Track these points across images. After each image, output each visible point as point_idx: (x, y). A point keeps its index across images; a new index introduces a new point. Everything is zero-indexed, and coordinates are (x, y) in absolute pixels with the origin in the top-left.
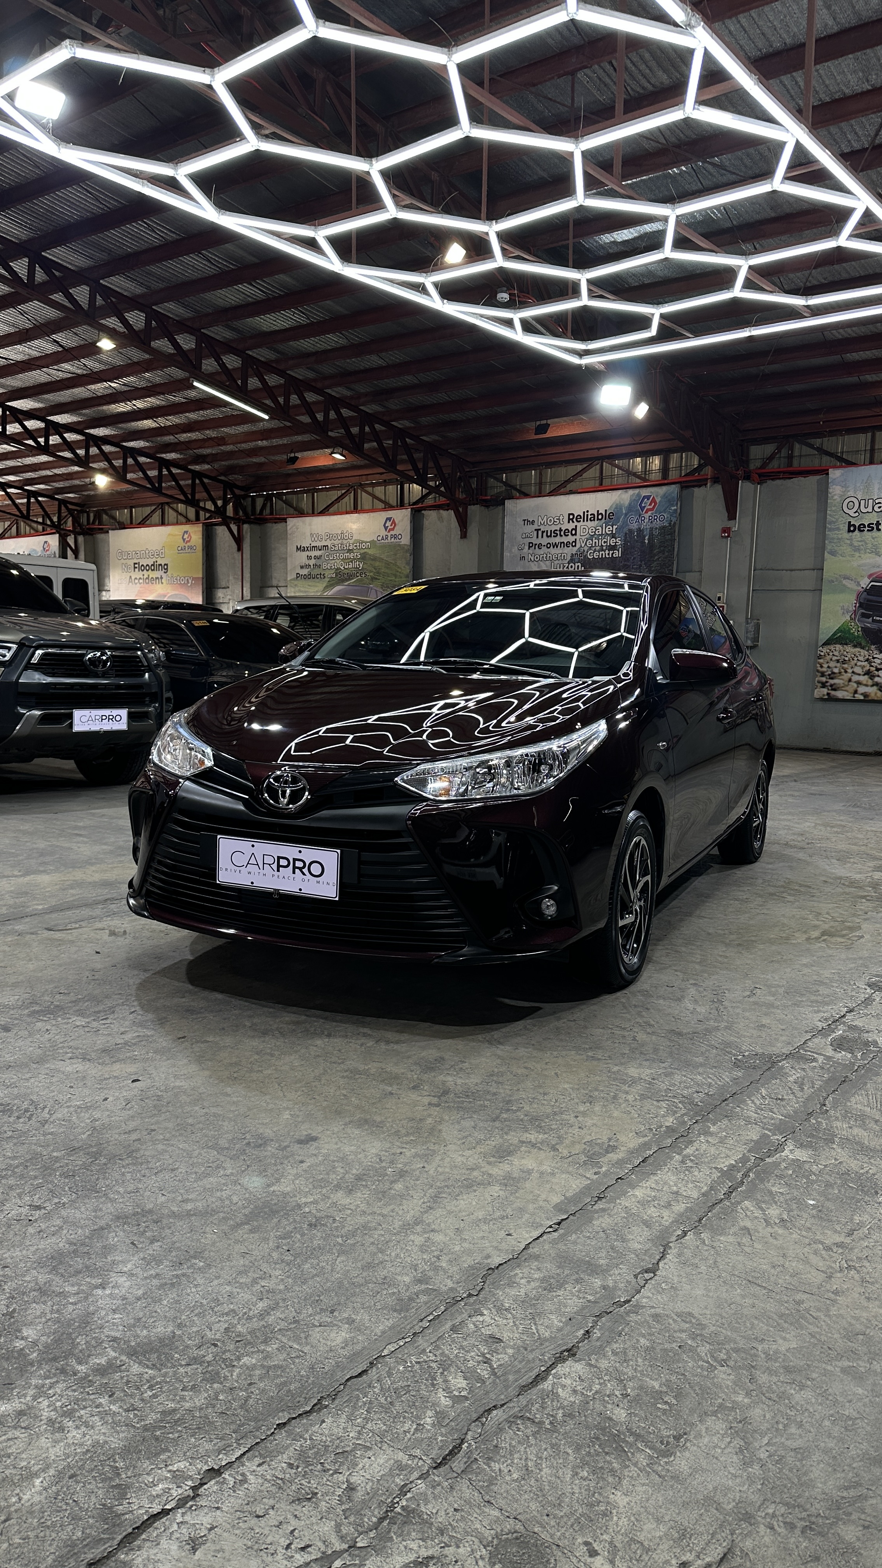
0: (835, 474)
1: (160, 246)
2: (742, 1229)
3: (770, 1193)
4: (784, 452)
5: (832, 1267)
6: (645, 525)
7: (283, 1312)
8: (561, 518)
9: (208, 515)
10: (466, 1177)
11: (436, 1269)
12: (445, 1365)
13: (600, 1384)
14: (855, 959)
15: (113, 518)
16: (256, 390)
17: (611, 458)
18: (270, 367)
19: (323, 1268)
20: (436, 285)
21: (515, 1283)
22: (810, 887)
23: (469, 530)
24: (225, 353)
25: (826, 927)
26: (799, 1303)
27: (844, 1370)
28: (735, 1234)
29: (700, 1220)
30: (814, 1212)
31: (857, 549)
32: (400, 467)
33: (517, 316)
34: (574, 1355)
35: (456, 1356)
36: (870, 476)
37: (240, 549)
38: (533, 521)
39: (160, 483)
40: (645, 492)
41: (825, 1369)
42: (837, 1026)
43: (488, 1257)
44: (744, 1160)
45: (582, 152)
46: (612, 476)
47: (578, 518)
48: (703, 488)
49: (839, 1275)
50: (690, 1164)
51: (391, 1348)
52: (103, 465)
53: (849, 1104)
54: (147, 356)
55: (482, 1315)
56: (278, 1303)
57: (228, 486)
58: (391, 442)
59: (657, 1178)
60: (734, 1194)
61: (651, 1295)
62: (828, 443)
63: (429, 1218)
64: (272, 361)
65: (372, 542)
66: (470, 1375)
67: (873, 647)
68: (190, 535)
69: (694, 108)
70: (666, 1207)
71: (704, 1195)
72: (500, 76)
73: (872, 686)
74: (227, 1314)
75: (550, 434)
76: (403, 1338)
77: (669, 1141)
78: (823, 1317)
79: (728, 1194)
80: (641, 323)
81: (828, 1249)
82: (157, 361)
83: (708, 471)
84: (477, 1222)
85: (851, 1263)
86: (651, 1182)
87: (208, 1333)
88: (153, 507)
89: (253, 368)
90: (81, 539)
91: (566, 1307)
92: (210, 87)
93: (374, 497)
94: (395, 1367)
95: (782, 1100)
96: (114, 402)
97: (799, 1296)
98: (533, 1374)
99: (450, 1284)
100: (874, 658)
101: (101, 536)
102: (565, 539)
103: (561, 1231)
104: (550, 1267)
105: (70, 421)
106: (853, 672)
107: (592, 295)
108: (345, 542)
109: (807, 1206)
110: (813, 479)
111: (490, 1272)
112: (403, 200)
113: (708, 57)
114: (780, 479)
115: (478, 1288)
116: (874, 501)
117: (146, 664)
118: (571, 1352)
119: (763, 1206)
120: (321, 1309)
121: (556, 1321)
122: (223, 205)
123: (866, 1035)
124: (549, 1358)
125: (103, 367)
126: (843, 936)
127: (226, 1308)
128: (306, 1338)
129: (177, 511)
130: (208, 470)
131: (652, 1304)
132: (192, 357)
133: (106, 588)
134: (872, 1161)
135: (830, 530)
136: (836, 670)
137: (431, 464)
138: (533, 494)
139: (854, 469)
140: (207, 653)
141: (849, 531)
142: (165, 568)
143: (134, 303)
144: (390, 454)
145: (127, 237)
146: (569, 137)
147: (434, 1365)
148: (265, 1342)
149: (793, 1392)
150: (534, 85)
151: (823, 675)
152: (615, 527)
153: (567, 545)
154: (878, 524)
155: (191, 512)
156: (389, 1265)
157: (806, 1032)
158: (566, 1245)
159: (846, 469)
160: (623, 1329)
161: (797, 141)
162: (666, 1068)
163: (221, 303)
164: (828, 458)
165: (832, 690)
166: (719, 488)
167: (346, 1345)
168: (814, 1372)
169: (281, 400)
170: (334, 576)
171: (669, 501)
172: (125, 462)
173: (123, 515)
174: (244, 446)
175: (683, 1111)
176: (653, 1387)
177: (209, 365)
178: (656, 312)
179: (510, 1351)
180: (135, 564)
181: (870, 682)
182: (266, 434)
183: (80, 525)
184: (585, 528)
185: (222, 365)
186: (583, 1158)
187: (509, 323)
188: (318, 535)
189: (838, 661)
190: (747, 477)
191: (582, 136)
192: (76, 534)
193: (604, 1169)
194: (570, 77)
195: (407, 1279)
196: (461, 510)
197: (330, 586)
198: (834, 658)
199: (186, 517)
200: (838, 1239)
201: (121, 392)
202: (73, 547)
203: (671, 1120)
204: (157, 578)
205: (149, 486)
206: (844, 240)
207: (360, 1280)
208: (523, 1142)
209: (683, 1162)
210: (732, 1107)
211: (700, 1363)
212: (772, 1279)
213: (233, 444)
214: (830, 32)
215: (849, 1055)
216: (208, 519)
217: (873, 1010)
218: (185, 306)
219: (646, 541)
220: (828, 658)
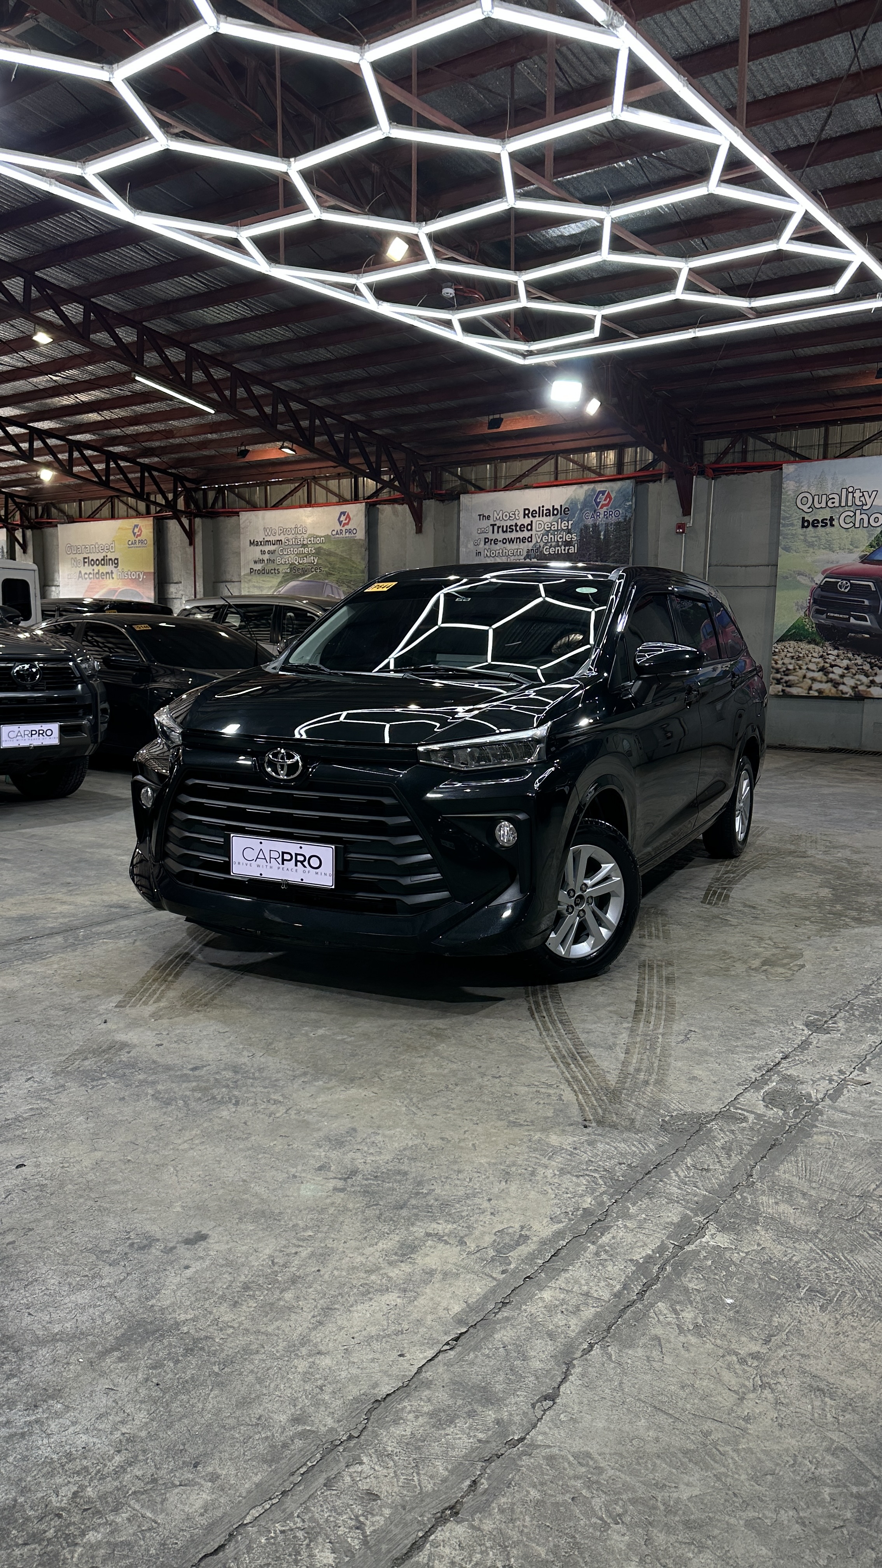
0: (789, 469)
1: (95, 237)
2: (652, 1339)
3: (686, 1290)
4: (738, 447)
5: (745, 1386)
6: (601, 520)
7: (142, 1468)
8: (517, 513)
9: (158, 509)
10: (362, 1281)
11: (317, 1404)
12: (312, 1535)
13: (482, 1552)
14: (794, 993)
15: (61, 511)
16: (202, 384)
17: (566, 452)
18: (215, 360)
19: (193, 1406)
20: (370, 286)
21: (402, 1419)
22: (754, 908)
23: (424, 525)
24: (168, 347)
25: (768, 954)
26: (706, 1434)
27: (749, 1524)
28: (645, 1346)
29: (610, 1328)
30: (731, 1314)
31: (811, 545)
32: (351, 461)
33: (455, 317)
34: (457, 1513)
35: (327, 1520)
36: (823, 471)
37: (192, 543)
38: (489, 516)
39: (108, 476)
40: (600, 487)
41: (727, 1523)
42: (770, 1076)
43: (375, 1385)
44: (662, 1248)
45: (510, 154)
46: (567, 471)
47: (534, 514)
48: (657, 484)
49: (751, 1396)
50: (604, 1256)
51: (255, 1513)
52: (49, 458)
53: (777, 1173)
54: (88, 350)
55: (361, 1463)
56: (137, 1456)
57: (179, 479)
58: (343, 435)
59: (567, 1275)
60: (648, 1293)
61: (548, 1430)
62: (782, 438)
63: (316, 1336)
64: (218, 354)
65: (327, 537)
66: (339, 1547)
67: (827, 643)
68: (140, 529)
69: (622, 110)
70: (574, 1313)
71: (617, 1295)
72: (438, 66)
73: (827, 682)
74: (78, 1473)
75: (503, 428)
76: (270, 1499)
77: (585, 1228)
78: (731, 1453)
79: (641, 1294)
80: (583, 324)
81: (742, 1361)
82: (97, 354)
83: (663, 466)
84: (369, 1339)
85: (765, 1380)
86: (561, 1282)
87: (54, 1499)
88: (103, 501)
89: (197, 362)
90: (29, 533)
91: (453, 1449)
92: (110, 83)
93: (328, 490)
94: (256, 1539)
95: (707, 1170)
96: (58, 395)
97: (708, 1425)
98: (408, 1542)
99: (330, 1422)
100: (828, 654)
101: (51, 529)
102: (521, 535)
103: (458, 1349)
104: (442, 1396)
105: (12, 414)
106: (808, 669)
107: (530, 296)
108: (299, 536)
109: (725, 1305)
110: (767, 474)
111: (376, 1405)
112: (326, 201)
113: (632, 57)
114: (734, 474)
115: (360, 1427)
116: (827, 496)
117: (78, 675)
118: (454, 1511)
119: (678, 1307)
120: (184, 1463)
121: (441, 1468)
122: (140, 204)
123: (800, 1087)
124: (429, 1519)
125: (43, 360)
126: (783, 966)
127: (78, 1465)
128: (162, 1503)
129: (127, 504)
130: (157, 463)
131: (548, 1442)
132: (133, 350)
133: (56, 583)
134: (796, 1245)
135: (784, 526)
136: (791, 667)
137: (384, 458)
138: (488, 489)
139: (808, 464)
140: (149, 659)
141: (803, 526)
142: (115, 562)
143: (71, 295)
144: (342, 448)
145: (60, 227)
146: (495, 138)
147: (300, 1534)
148: (116, 1510)
149: (691, 1555)
150: (473, 76)
151: (778, 671)
152: (570, 522)
153: (523, 540)
154: (832, 519)
155: (142, 506)
156: (266, 1399)
157: (739, 1085)
158: (461, 1367)
159: (800, 464)
160: (513, 1478)
161: (731, 144)
162: (589, 1134)
163: (162, 295)
164: (782, 453)
165: (787, 686)
166: (673, 483)
167: (206, 1511)
168: (716, 1526)
169: (227, 393)
170: (288, 571)
171: (624, 496)
172: (71, 455)
173: (71, 508)
174: (193, 439)
175: (603, 1189)
176: (539, 1555)
177: (151, 358)
178: (597, 314)
179: (387, 1512)
180: (85, 558)
181: (824, 679)
182: (214, 427)
183: (29, 519)
184: (541, 523)
185: (165, 359)
186: (491, 1253)
187: (448, 324)
188: (271, 529)
189: (792, 658)
190: (702, 473)
191: (509, 137)
192: (24, 528)
193: (512, 1266)
194: (509, 68)
195: (283, 1418)
196: (415, 504)
197: (285, 581)
198: (789, 655)
199: (136, 511)
200: (755, 1348)
201: (63, 385)
202: (21, 541)
203: (589, 1200)
204: (107, 573)
205: (96, 479)
206: (784, 243)
207: (232, 1422)
208: (428, 1235)
209: (597, 1254)
210: (655, 1181)
211: (594, 1520)
212: (680, 1404)
213: (182, 437)
214: (772, 25)
215: (781, 1113)
216: (158, 512)
217: (811, 1054)
218: (125, 299)
219: (602, 537)
220: (783, 654)
